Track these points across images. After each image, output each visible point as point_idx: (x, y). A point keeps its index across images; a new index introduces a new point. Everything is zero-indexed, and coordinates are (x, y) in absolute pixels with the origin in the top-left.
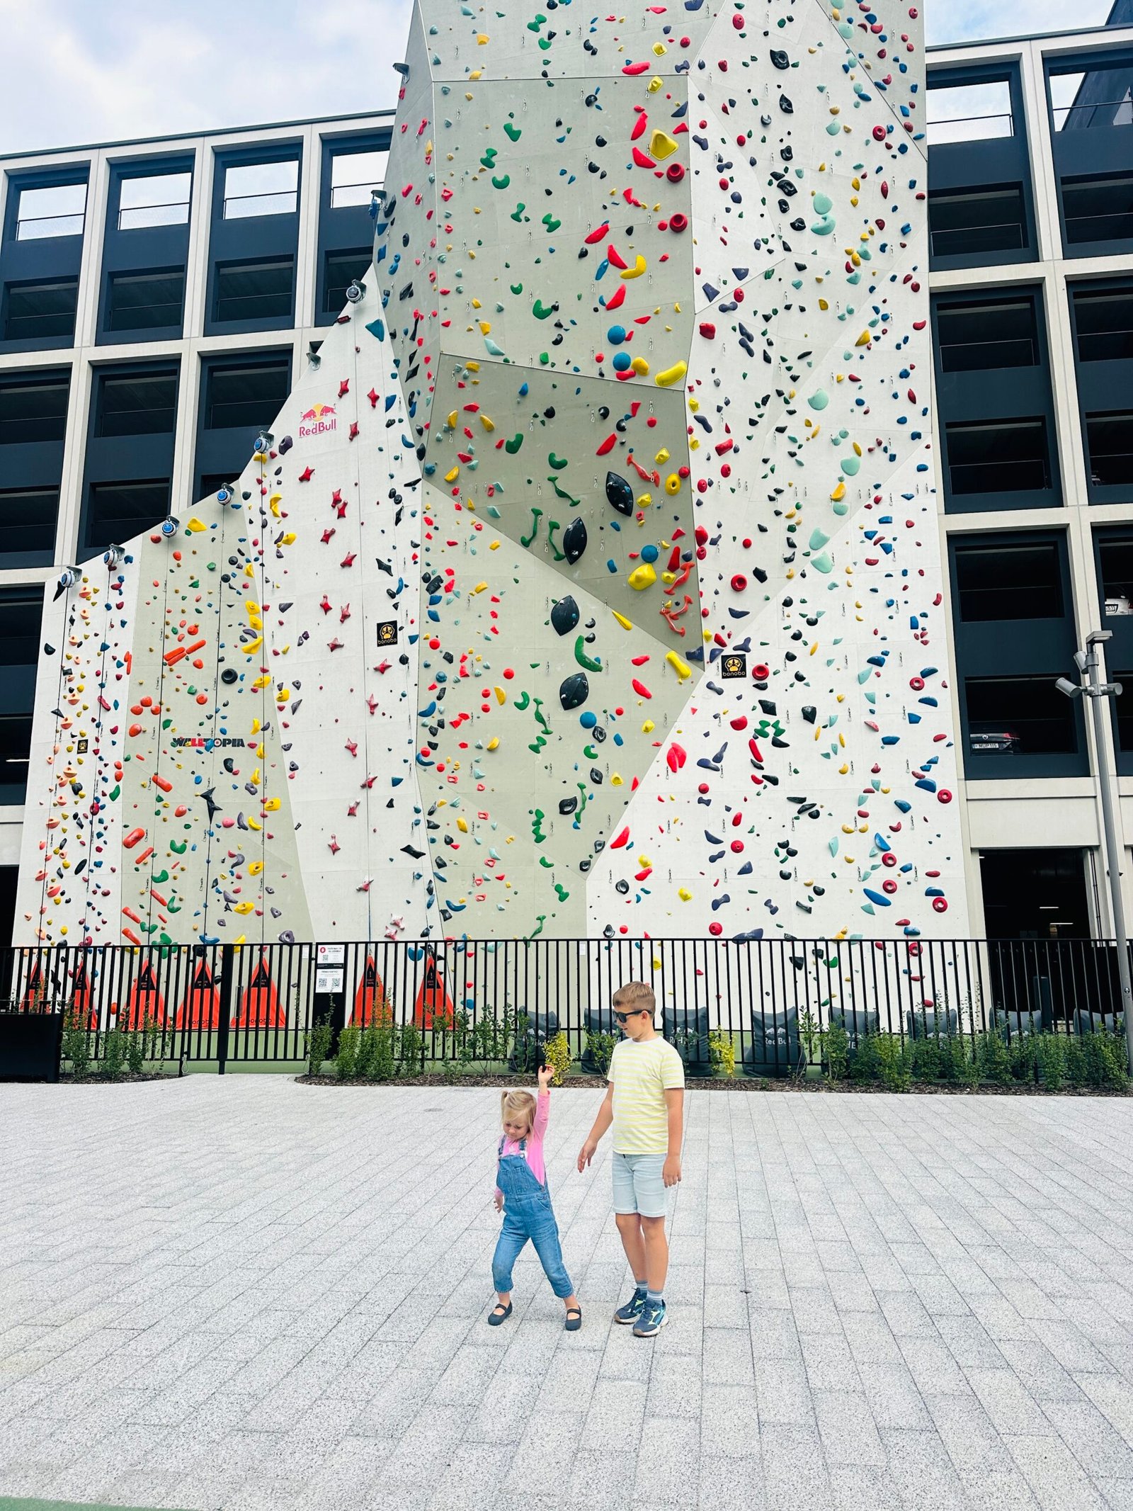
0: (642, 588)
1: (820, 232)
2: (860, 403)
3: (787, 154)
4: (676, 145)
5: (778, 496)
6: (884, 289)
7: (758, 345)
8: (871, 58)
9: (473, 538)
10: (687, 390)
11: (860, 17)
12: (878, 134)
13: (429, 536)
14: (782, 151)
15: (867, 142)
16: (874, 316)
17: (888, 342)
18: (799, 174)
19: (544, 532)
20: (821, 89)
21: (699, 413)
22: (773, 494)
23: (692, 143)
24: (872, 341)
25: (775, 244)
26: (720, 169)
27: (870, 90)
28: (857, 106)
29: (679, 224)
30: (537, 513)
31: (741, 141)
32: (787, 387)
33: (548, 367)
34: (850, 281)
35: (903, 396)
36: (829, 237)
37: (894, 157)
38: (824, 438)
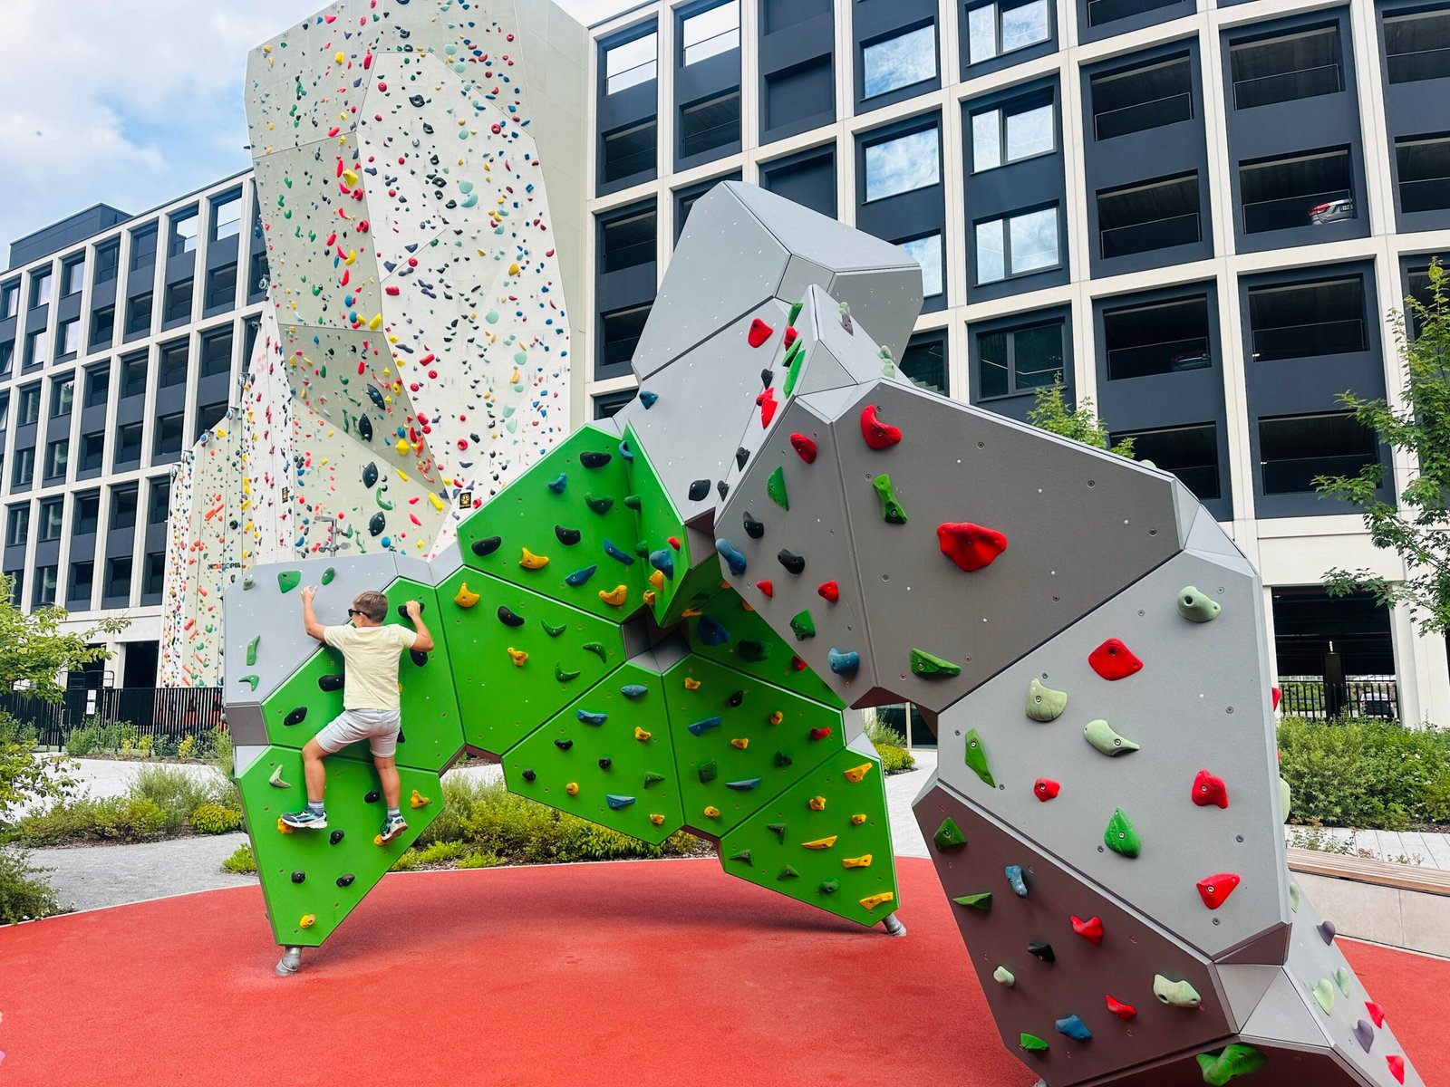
0: (405, 455)
1: (467, 205)
2: (519, 314)
3: (435, 160)
4: (356, 177)
5: (477, 385)
6: (523, 232)
7: (438, 290)
8: (482, 80)
9: (319, 431)
10: (385, 331)
11: (470, 54)
12: (496, 130)
13: (297, 433)
14: (431, 160)
15: (489, 137)
16: (519, 253)
17: (531, 269)
18: (446, 171)
19: (351, 424)
20: (450, 112)
21: (397, 344)
22: (473, 384)
23: (365, 174)
24: (520, 270)
25: (438, 222)
26: (388, 184)
27: (483, 102)
28: (477, 115)
29: (364, 227)
30: (345, 412)
31: (402, 162)
32: (470, 312)
33: (323, 325)
34: (496, 233)
35: (547, 305)
36: (475, 207)
37: (510, 142)
38: (499, 342)
